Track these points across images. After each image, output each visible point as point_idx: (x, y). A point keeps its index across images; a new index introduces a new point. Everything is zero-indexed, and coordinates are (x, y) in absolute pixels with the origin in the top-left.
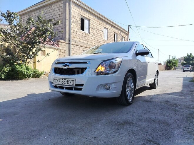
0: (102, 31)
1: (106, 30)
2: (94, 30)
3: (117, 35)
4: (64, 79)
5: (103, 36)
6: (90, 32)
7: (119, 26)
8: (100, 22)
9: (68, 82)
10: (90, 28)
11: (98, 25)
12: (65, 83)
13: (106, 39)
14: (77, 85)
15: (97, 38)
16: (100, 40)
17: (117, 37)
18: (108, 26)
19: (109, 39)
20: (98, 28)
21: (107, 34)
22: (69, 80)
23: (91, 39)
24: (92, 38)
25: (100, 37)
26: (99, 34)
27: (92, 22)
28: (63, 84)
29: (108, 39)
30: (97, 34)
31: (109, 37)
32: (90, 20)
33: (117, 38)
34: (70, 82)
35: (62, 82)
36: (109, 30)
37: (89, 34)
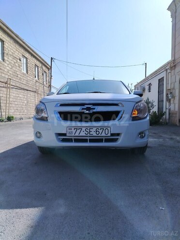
0: (20, 60)
1: (25, 60)
2: (10, 58)
3: (38, 69)
4: (89, 128)
5: (21, 67)
6: (4, 59)
7: (40, 57)
8: (17, 46)
9: (96, 131)
10: (4, 53)
11: (15, 50)
12: (91, 133)
13: (25, 72)
14: (112, 135)
15: (14, 69)
16: (18, 73)
17: (38, 71)
18: (27, 55)
19: (29, 72)
20: (14, 55)
21: (27, 66)
22: (100, 128)
23: (5, 70)
24: (7, 68)
25: (18, 68)
26: (17, 64)
27: (6, 45)
28: (89, 135)
29: (27, 72)
30: (13, 63)
31: (28, 69)
32: (3, 41)
33: (38, 73)
34: (100, 131)
35: (85, 132)
36: (28, 60)
37: (3, 62)
